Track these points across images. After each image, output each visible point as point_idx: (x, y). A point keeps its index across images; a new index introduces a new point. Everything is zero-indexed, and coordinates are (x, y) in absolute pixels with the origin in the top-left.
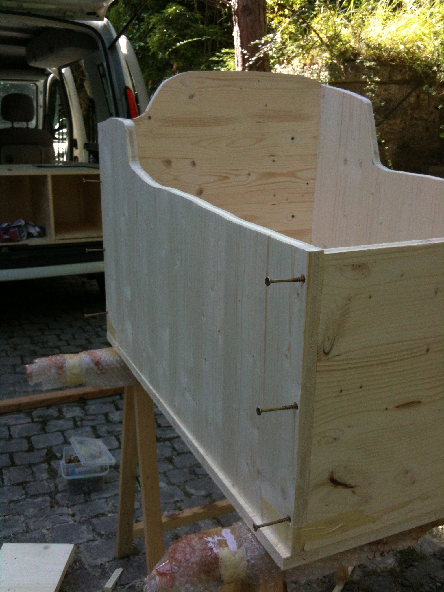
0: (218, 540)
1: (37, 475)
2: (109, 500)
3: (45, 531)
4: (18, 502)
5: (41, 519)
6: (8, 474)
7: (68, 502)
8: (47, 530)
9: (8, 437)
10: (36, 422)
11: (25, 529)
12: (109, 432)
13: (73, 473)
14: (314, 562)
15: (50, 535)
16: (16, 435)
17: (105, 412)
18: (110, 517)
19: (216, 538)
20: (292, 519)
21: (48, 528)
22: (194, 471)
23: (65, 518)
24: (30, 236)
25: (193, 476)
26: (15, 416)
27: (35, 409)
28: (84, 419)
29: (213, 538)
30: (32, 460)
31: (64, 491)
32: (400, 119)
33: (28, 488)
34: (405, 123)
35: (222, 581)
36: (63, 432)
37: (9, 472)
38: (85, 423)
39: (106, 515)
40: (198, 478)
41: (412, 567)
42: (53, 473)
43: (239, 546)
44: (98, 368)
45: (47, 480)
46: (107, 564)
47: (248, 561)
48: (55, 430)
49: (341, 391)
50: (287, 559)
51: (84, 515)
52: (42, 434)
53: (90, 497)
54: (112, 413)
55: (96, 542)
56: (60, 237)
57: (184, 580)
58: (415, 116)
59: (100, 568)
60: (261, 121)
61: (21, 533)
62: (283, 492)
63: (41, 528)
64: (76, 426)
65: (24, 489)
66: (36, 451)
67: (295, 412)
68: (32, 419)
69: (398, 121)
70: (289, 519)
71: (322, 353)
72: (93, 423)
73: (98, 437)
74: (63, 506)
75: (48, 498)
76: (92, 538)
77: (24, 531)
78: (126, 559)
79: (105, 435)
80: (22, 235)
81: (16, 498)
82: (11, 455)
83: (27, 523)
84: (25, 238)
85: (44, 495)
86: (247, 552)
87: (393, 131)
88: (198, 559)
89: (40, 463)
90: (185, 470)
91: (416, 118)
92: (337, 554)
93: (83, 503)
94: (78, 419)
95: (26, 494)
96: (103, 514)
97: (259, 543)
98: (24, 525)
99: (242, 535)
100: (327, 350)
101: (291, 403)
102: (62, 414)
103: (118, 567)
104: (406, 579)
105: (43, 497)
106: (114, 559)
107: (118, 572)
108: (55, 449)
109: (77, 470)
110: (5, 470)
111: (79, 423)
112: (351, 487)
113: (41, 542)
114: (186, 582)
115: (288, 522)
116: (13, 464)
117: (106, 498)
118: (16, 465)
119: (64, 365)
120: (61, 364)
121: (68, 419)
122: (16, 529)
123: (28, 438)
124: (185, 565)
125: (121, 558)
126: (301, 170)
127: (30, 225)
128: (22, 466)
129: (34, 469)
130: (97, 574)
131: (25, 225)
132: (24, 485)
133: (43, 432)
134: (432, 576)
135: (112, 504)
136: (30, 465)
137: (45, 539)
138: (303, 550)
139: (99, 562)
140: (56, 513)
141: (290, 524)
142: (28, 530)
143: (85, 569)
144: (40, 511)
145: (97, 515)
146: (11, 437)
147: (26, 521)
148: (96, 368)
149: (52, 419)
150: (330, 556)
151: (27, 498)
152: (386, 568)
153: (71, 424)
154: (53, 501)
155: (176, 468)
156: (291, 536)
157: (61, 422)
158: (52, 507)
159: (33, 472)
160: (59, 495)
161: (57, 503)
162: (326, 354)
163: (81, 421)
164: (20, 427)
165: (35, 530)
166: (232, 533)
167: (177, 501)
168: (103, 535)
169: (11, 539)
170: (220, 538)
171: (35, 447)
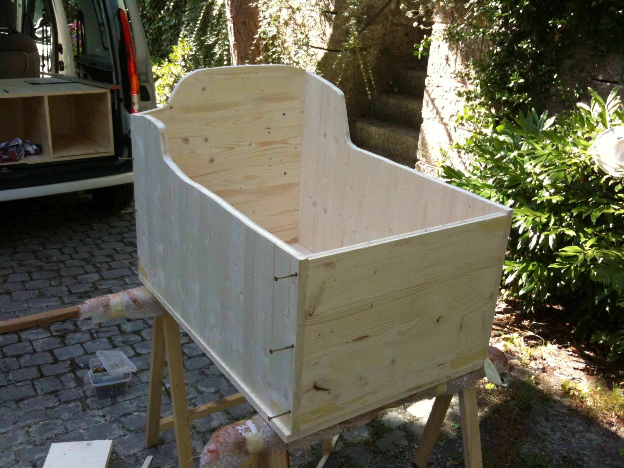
0: (245, 428)
1: (66, 383)
2: (132, 401)
3: (82, 431)
4: (53, 409)
5: (77, 421)
6: (39, 384)
7: (97, 406)
8: (84, 429)
9: (32, 351)
10: (55, 336)
11: (64, 430)
12: (124, 342)
13: (101, 381)
14: (306, 437)
15: (86, 434)
16: (39, 349)
17: (117, 323)
18: (136, 415)
19: (243, 427)
20: (291, 411)
21: (84, 428)
22: (203, 372)
23: (97, 419)
24: (28, 154)
25: (203, 376)
26: (34, 331)
27: (52, 324)
28: (99, 331)
29: (242, 427)
30: (59, 371)
31: (92, 396)
32: (381, 25)
33: (60, 395)
34: (386, 29)
35: (248, 453)
36: (81, 344)
37: (40, 382)
38: (100, 334)
39: (132, 414)
40: (208, 377)
41: (381, 438)
42: (80, 382)
43: (259, 430)
44: (136, 305)
45: (75, 387)
46: (139, 453)
47: (264, 439)
48: (74, 343)
49: (320, 335)
50: (289, 436)
51: (113, 416)
52: (63, 347)
53: (116, 400)
54: (124, 324)
55: (127, 437)
56: (58, 154)
57: (225, 454)
58: (395, 22)
59: (134, 457)
60: (259, 103)
61: (62, 434)
62: (286, 396)
63: (78, 429)
64: (93, 338)
65: (56, 397)
66: (60, 362)
67: (292, 350)
68: (51, 333)
69: (380, 27)
70: (289, 412)
71: (308, 315)
72: (109, 335)
73: (115, 347)
74: (94, 409)
75: (79, 404)
76: (123, 434)
77: (63, 432)
78: (154, 448)
79: (121, 344)
80: (20, 155)
81: (51, 405)
82: (39, 367)
83: (65, 426)
84: (23, 157)
85: (75, 400)
86: (263, 434)
87: (374, 37)
88: (233, 440)
89: (66, 373)
90: (196, 372)
91: (396, 24)
92: (320, 431)
93: (110, 405)
94: (93, 331)
95: (60, 401)
96: (130, 414)
97: (270, 427)
98: (63, 427)
99: (259, 423)
100: (311, 314)
101: (290, 345)
102: (78, 328)
103: (149, 455)
104: (377, 447)
105: (75, 402)
106: (144, 449)
107: (149, 459)
108: (77, 360)
109: (104, 378)
110: (36, 381)
111: (95, 335)
112: (327, 390)
113: (80, 440)
114: (227, 455)
115: (289, 414)
116: (42, 376)
117: (130, 400)
118: (45, 377)
119: (109, 304)
120: (106, 304)
121: (85, 332)
122: (56, 431)
123: (51, 351)
124: (225, 444)
125: (150, 447)
126: (291, 138)
127: (28, 143)
128: (51, 377)
129: (62, 379)
130: (132, 462)
131: (22, 144)
132: (56, 393)
133: (63, 345)
134: (396, 444)
135: (136, 404)
136: (58, 376)
137: (83, 437)
138: (298, 430)
139: (132, 452)
140: (88, 415)
141: (290, 415)
142: (67, 432)
143: (121, 459)
144: (74, 414)
145: (125, 414)
146: (35, 352)
147: (64, 424)
148: (134, 305)
149: (69, 333)
150: (315, 433)
151: (60, 404)
152: (362, 440)
153: (88, 336)
154: (84, 405)
155: (187, 370)
156: (291, 422)
157: (78, 335)
158: (84, 410)
159: (61, 381)
160: (89, 400)
161: (89, 407)
162: (310, 315)
163: (97, 332)
164: (41, 341)
165: (73, 431)
166: (253, 423)
167: (192, 399)
168: (132, 430)
169: (54, 440)
170: (246, 426)
171: (59, 359)
